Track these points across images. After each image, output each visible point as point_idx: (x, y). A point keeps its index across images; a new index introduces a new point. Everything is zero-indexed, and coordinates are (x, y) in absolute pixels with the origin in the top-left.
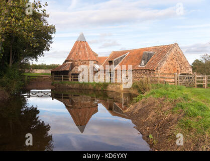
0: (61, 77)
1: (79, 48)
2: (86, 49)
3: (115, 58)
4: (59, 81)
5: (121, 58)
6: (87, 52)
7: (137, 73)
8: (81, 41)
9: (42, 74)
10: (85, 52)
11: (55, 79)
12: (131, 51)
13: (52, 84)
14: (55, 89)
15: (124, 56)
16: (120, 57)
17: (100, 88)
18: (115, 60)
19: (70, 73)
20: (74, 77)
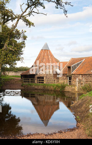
0: (29, 80)
1: (44, 56)
2: (49, 56)
3: (73, 64)
4: (27, 83)
5: (78, 64)
6: (50, 59)
7: (90, 77)
8: (45, 50)
9: (13, 76)
10: (48, 59)
11: (24, 82)
12: (86, 58)
13: (22, 86)
14: (24, 89)
15: (81, 63)
16: (76, 63)
17: (59, 89)
18: (72, 66)
19: (36, 76)
20: (39, 80)
